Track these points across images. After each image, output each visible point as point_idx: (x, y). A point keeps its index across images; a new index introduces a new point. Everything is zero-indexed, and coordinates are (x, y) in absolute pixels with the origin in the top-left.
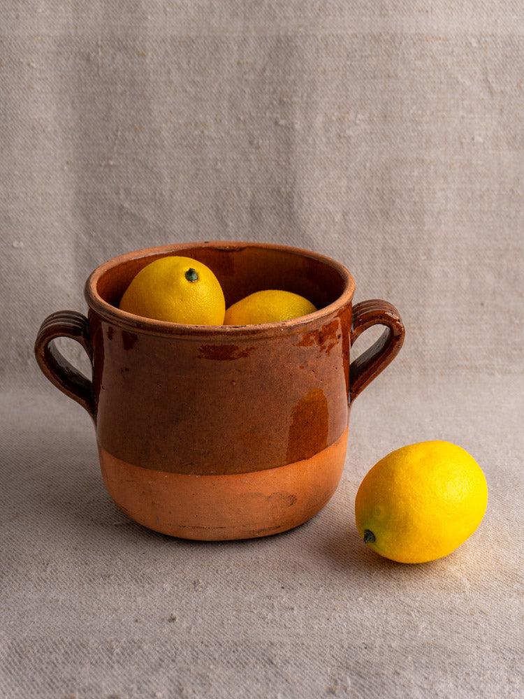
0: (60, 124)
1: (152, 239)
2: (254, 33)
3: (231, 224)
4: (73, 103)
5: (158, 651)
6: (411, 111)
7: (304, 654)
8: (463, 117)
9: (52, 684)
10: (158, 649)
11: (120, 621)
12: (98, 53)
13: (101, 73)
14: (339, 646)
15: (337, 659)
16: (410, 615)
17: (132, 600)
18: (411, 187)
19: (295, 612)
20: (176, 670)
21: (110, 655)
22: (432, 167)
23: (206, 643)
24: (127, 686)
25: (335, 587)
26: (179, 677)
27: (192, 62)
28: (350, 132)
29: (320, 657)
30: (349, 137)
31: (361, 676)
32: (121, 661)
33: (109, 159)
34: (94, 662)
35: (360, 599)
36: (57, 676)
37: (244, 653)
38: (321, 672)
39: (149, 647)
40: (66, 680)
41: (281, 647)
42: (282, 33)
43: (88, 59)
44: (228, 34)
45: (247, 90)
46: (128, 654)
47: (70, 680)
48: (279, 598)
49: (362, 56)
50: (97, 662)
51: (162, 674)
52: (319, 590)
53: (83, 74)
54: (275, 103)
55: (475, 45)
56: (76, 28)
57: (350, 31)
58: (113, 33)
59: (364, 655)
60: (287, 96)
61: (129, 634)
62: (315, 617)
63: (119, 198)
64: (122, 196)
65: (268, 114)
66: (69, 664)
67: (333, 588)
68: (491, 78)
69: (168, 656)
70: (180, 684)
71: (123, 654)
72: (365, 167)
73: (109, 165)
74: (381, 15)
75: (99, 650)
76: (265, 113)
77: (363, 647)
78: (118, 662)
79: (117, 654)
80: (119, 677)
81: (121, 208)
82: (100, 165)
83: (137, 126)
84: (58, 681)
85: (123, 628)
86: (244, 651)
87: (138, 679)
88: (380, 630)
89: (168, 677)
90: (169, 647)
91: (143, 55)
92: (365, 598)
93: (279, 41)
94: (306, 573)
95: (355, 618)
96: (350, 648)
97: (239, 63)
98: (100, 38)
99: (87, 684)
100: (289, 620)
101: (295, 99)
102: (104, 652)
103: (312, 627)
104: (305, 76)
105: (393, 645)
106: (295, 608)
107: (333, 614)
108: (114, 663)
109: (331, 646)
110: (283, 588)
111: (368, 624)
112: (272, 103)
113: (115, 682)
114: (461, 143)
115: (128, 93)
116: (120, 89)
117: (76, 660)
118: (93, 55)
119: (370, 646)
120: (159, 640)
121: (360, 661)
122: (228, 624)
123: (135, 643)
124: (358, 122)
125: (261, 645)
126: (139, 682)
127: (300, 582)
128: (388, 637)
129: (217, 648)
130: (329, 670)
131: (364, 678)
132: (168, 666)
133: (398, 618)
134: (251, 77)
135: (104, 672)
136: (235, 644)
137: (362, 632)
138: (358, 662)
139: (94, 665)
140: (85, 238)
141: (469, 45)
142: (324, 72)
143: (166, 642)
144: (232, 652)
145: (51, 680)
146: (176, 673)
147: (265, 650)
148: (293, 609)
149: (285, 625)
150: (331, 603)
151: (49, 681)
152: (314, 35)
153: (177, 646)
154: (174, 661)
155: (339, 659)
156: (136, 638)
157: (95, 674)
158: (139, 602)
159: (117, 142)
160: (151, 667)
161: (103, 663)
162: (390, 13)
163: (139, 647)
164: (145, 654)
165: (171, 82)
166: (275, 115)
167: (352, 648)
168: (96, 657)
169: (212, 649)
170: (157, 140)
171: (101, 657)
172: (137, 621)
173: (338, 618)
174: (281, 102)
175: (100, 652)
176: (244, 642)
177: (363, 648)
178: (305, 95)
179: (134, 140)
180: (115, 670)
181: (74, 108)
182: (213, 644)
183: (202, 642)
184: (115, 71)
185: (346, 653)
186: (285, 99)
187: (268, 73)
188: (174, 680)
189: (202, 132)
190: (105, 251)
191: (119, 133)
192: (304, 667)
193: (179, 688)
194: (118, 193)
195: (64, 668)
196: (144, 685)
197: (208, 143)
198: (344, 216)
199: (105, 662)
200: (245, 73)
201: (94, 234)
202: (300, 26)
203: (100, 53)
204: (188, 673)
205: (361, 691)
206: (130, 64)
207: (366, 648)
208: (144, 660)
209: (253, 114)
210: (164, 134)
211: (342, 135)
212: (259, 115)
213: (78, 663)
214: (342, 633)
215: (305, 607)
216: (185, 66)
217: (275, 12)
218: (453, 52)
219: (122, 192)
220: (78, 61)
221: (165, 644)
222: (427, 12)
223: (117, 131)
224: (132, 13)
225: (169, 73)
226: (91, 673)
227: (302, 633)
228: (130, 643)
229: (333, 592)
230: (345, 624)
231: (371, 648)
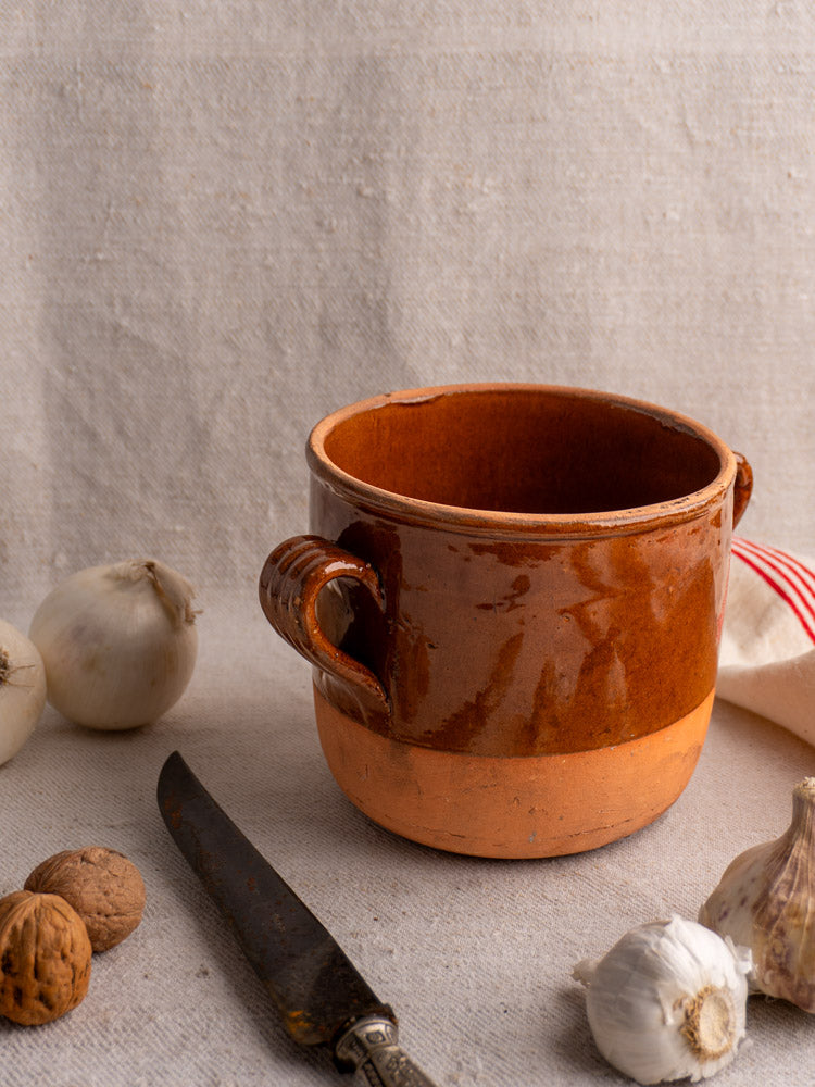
0: (18, 196)
1: (165, 376)
2: (321, 53)
3: (289, 351)
4: (38, 163)
5: (180, 1025)
6: (568, 173)
7: (409, 1021)
8: (648, 182)
9: (11, 1081)
10: (179, 1020)
11: (120, 977)
12: (76, 84)
13: (82, 116)
14: (463, 1009)
15: (460, 1030)
17: (139, 944)
18: (570, 290)
19: (395, 957)
20: (209, 1053)
21: (104, 1033)
22: (602, 260)
24: (130, 1079)
25: (458, 916)
26: (212, 1063)
27: (225, 97)
28: (473, 206)
29: (435, 1027)
30: (473, 214)
31: (499, 1056)
32: (122, 1041)
33: (97, 250)
34: (79, 1044)
35: (497, 934)
36: (20, 1068)
38: (435, 1051)
39: (167, 1019)
40: (34, 1073)
42: (366, 52)
43: (61, 94)
44: (281, 55)
45: (313, 142)
46: (133, 1030)
47: (40, 1074)
48: (370, 937)
49: (491, 89)
50: (83, 1044)
51: (186, 1060)
52: (432, 922)
53: (53, 118)
54: (356, 161)
55: (665, 69)
56: (41, 44)
57: (472, 50)
58: (99, 52)
59: (502, 1023)
60: (375, 151)
61: (134, 997)
62: (427, 965)
63: (113, 312)
64: (118, 309)
65: (345, 180)
66: (39, 1049)
67: (454, 918)
68: (691, 121)
69: (196, 1031)
70: (215, 1075)
71: (124, 1030)
72: (497, 259)
73: (96, 261)
74: (520, 23)
75: (86, 1025)
76: (341, 178)
77: (501, 1010)
78: (117, 1043)
79: (116, 1030)
80: (119, 1067)
81: (117, 328)
82: (83, 260)
83: (140, 198)
84: (21, 1076)
85: (124, 988)
87: (149, 1069)
88: (528, 982)
89: (195, 1064)
90: (197, 1017)
91: (149, 88)
92: (504, 933)
93: (361, 64)
94: (412, 894)
95: (489, 964)
96: (480, 1011)
97: (299, 99)
98: (79, 60)
99: (67, 1079)
100: (386, 970)
101: (388, 155)
102: (96, 1027)
103: (422, 980)
104: (403, 119)
105: (548, 1006)
106: (395, 951)
107: (454, 959)
108: (110, 1044)
109: (451, 1009)
110: (375, 919)
111: (508, 972)
112: (351, 161)
113: (111, 1073)
114: (646, 222)
115: (125, 147)
116: (111, 140)
117: (50, 1042)
118: (68, 87)
119: (513, 1008)
120: (181, 1006)
121: (497, 1033)
123: (144, 1012)
124: (486, 190)
126: (150, 1073)
127: (402, 910)
128: (541, 992)
130: (448, 1046)
131: (503, 1059)
132: (196, 1046)
133: (556, 962)
134: (318, 121)
135: (95, 1060)
137: (499, 986)
138: (493, 1034)
139: (79, 1049)
140: (59, 376)
141: (656, 70)
142: (432, 113)
143: (193, 1009)
145: (11, 1075)
146: (208, 1057)
148: (391, 952)
149: (379, 978)
150: (452, 942)
151: (8, 1076)
152: (416, 56)
153: (209, 1014)
154: (204, 1038)
155: (465, 1030)
156: (146, 1004)
157: (80, 1063)
158: (151, 947)
159: (109, 224)
160: (170, 1050)
161: (92, 1045)
162: (534, 20)
163: (150, 1019)
164: (160, 1029)
165: (193, 129)
166: (356, 181)
167: (484, 1011)
168: (82, 1036)
170: (172, 222)
171: (90, 1035)
172: (146, 977)
173: (463, 966)
174: (366, 159)
175: (88, 1029)
177: (502, 1012)
178: (403, 148)
179: (135, 221)
180: (112, 1056)
181: (39, 171)
182: (266, 1010)
183: (249, 1008)
184: (105, 112)
185: (475, 1020)
186: (372, 156)
187: (344, 115)
188: (206, 1069)
189: (243, 208)
190: (92, 394)
191: (112, 210)
192: (410, 1043)
193: (213, 1081)
194: (111, 305)
195: (31, 1054)
196: (158, 1078)
197: (253, 225)
198: (465, 336)
199: (95, 1043)
200: (309, 115)
201: (74, 369)
202: (393, 42)
203: (80, 85)
204: (228, 1056)
205: (498, 1079)
206: (128, 102)
207: (506, 1011)
208: (157, 1039)
209: (323, 180)
210: (184, 210)
211: (461, 210)
212: (332, 180)
213: (53, 1045)
214: (469, 988)
215: (411, 949)
216: (214, 104)
217: (354, 19)
218: (631, 80)
219: (118, 302)
220: (45, 97)
221: (191, 1012)
222: (591, 18)
223: (109, 206)
224: (129, 21)
225: (189, 114)
226: (74, 1063)
227: (406, 989)
228: (136, 1012)
229: (454, 923)
230: (473, 974)
231: (514, 1012)
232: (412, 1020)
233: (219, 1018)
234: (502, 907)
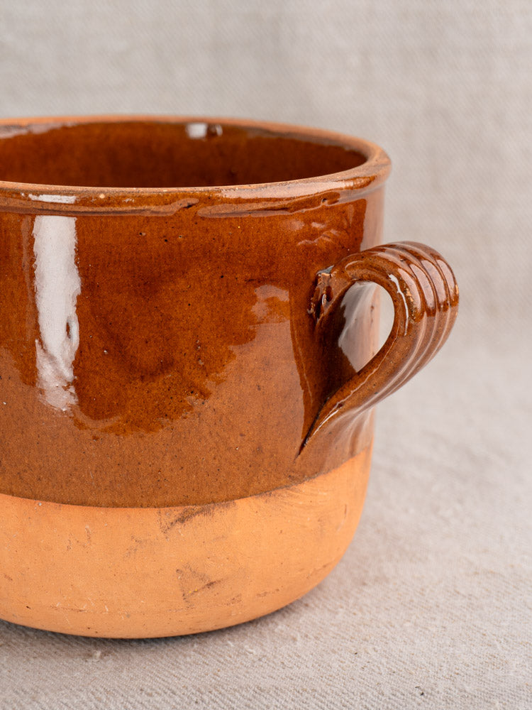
14: (375, 693)
16: (495, 646)
19: (299, 644)
23: (149, 691)
25: (365, 608)
35: (408, 624)
37: (215, 705)
41: (279, 695)
52: (337, 613)
59: (419, 704)
62: (334, 652)
67: (361, 610)
77: (417, 692)
86: (215, 702)
88: (444, 669)
90: (85, 699)
92: (415, 624)
95: (401, 652)
100: (289, 656)
103: (329, 665)
105: (468, 688)
107: (363, 646)
111: (422, 660)
119: (430, 691)
122: (186, 663)
123: (25, 692)
125: (244, 693)
128: (459, 678)
129: (167, 698)
133: (474, 651)
136: (199, 690)
137: (413, 672)
144: (193, 703)
147: (250, 700)
148: (294, 640)
150: (359, 631)
153: (98, 695)
167: (398, 694)
169: (158, 698)
173: (372, 653)
176: (215, 688)
177: (418, 695)
182: (160, 691)
183: (141, 690)
207: (422, 694)
214: (380, 674)
215: (316, 637)
229: (360, 615)
230: (384, 661)
231: (431, 694)
232: (320, 704)
233: (108, 699)
234: (412, 601)
